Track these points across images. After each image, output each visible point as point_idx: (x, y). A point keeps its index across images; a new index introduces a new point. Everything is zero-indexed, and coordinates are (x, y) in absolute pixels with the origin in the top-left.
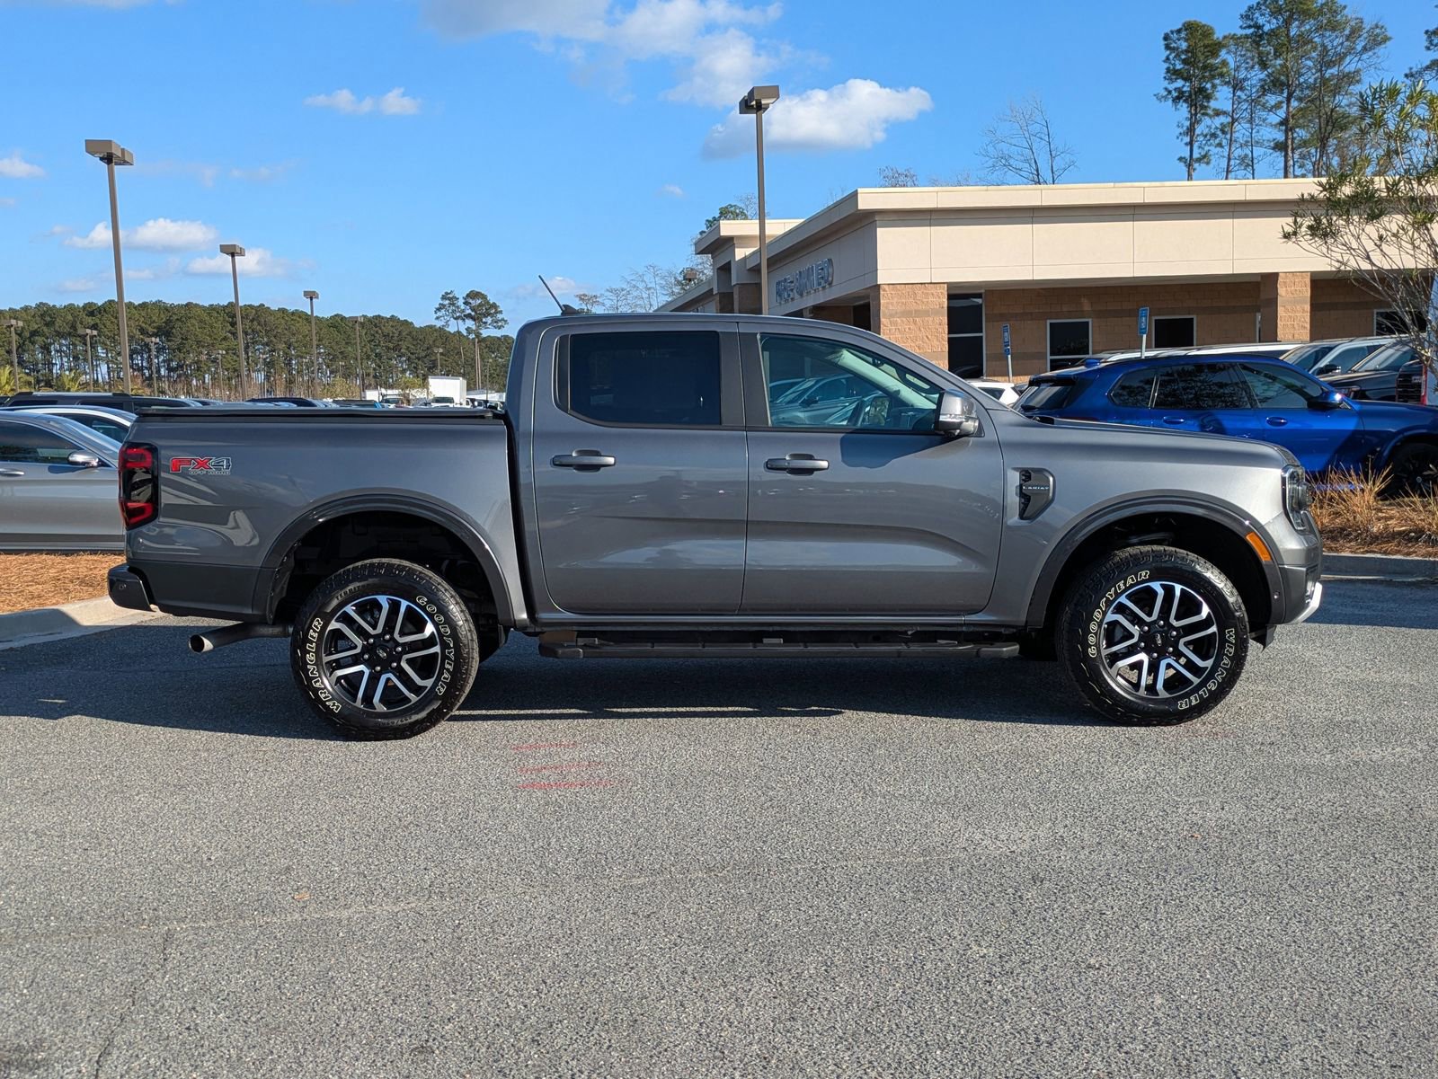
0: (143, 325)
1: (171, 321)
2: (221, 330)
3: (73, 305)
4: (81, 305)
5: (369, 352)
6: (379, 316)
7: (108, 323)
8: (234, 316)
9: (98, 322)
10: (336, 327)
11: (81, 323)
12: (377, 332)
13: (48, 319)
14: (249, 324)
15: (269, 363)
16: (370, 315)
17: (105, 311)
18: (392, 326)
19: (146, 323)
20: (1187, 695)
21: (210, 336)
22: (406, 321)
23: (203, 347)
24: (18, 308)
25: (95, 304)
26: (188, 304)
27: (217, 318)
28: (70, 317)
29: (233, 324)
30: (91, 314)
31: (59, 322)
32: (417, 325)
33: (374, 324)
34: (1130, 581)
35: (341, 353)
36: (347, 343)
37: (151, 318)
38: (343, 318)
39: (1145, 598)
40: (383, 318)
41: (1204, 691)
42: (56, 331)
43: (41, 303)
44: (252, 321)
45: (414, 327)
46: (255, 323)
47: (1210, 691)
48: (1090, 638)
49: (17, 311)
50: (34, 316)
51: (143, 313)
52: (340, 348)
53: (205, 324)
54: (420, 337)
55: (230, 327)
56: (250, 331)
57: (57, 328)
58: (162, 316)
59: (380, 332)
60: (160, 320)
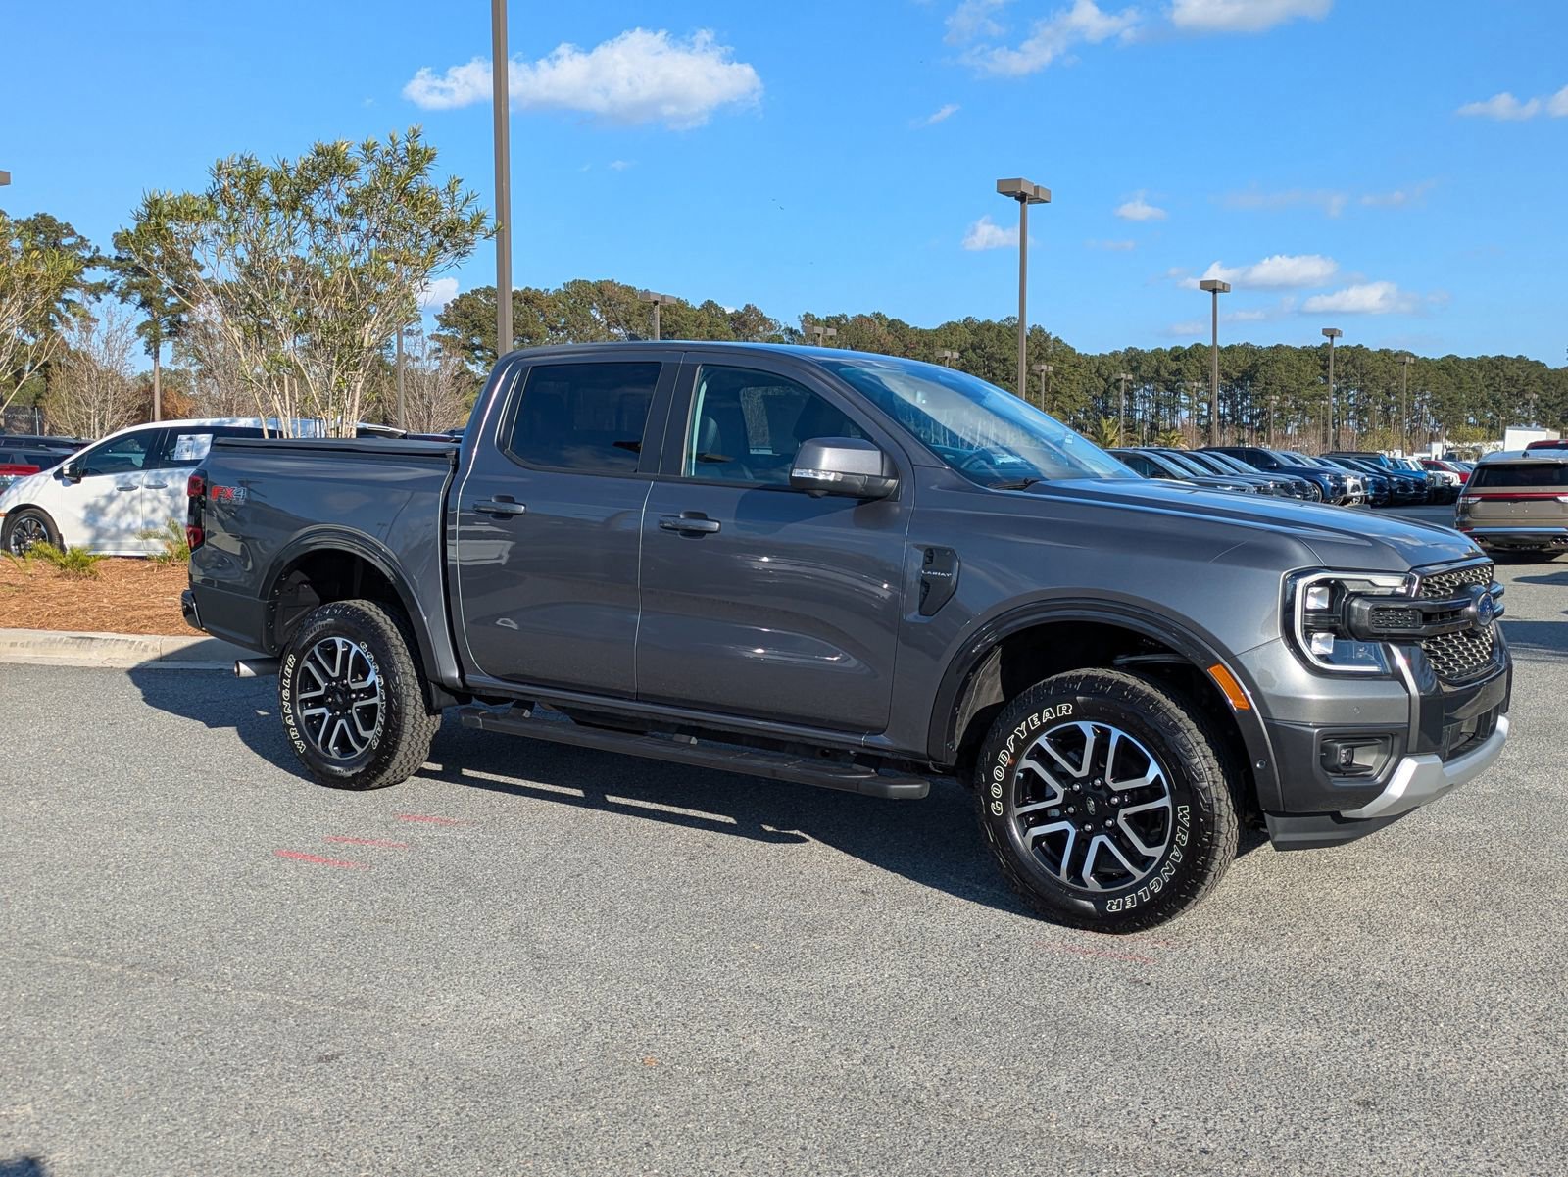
0: (1228, 370)
1: (1256, 365)
2: (1310, 372)
3: (1161, 349)
4: (1169, 349)
5: (1485, 399)
6: (1503, 356)
7: (1192, 368)
8: (1328, 358)
9: (1182, 366)
10: (1447, 370)
11: (1166, 369)
12: (1498, 375)
13: (1134, 364)
14: (1342, 367)
15: (1362, 410)
16: (1491, 355)
17: (1190, 354)
18: (1518, 368)
19: (1230, 368)
20: (1123, 894)
21: (1297, 381)
22: (1537, 362)
23: (1288, 392)
24: (1108, 353)
25: (1182, 348)
26: (1278, 347)
27: (1307, 360)
28: (1155, 362)
29: (1325, 368)
30: (1177, 358)
31: (1143, 368)
32: (1551, 366)
33: (1495, 366)
34: (1046, 716)
35: (1450, 399)
36: (1458, 388)
37: (1236, 361)
38: (1456, 360)
39: (1070, 742)
40: (1507, 358)
41: (1144, 891)
42: (1140, 376)
43: (1130, 348)
44: (1346, 364)
45: (1547, 370)
46: (1350, 366)
47: (1152, 893)
48: (993, 789)
49: (1106, 356)
50: (1121, 362)
51: (1229, 357)
52: (1448, 394)
53: (1293, 368)
54: (1553, 381)
55: (1321, 371)
56: (1343, 375)
57: (1141, 373)
58: (1248, 359)
59: (1502, 375)
60: (1244, 363)
